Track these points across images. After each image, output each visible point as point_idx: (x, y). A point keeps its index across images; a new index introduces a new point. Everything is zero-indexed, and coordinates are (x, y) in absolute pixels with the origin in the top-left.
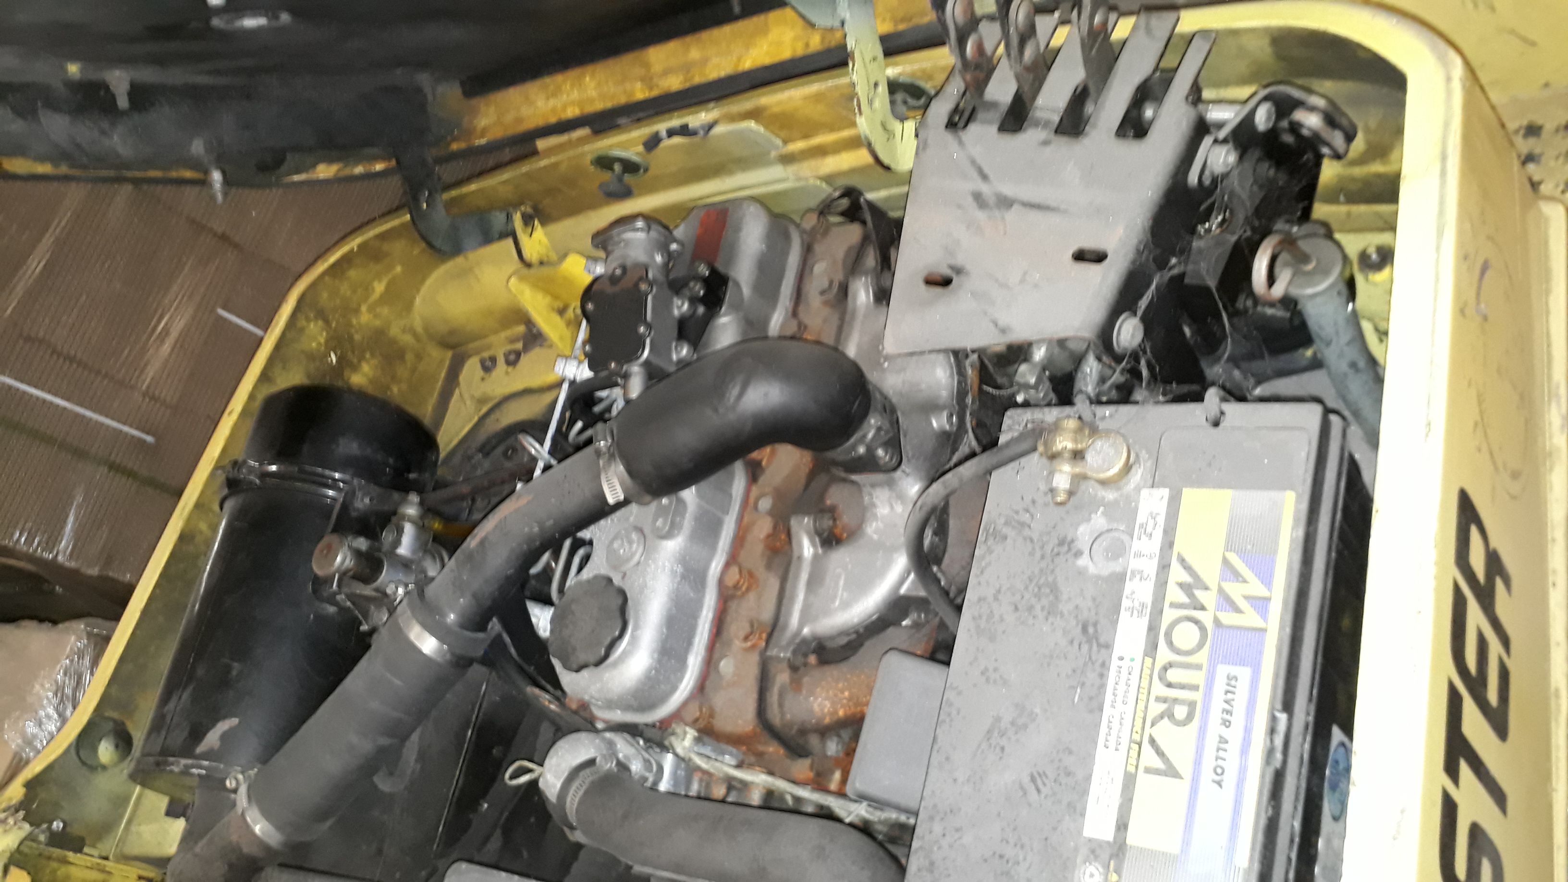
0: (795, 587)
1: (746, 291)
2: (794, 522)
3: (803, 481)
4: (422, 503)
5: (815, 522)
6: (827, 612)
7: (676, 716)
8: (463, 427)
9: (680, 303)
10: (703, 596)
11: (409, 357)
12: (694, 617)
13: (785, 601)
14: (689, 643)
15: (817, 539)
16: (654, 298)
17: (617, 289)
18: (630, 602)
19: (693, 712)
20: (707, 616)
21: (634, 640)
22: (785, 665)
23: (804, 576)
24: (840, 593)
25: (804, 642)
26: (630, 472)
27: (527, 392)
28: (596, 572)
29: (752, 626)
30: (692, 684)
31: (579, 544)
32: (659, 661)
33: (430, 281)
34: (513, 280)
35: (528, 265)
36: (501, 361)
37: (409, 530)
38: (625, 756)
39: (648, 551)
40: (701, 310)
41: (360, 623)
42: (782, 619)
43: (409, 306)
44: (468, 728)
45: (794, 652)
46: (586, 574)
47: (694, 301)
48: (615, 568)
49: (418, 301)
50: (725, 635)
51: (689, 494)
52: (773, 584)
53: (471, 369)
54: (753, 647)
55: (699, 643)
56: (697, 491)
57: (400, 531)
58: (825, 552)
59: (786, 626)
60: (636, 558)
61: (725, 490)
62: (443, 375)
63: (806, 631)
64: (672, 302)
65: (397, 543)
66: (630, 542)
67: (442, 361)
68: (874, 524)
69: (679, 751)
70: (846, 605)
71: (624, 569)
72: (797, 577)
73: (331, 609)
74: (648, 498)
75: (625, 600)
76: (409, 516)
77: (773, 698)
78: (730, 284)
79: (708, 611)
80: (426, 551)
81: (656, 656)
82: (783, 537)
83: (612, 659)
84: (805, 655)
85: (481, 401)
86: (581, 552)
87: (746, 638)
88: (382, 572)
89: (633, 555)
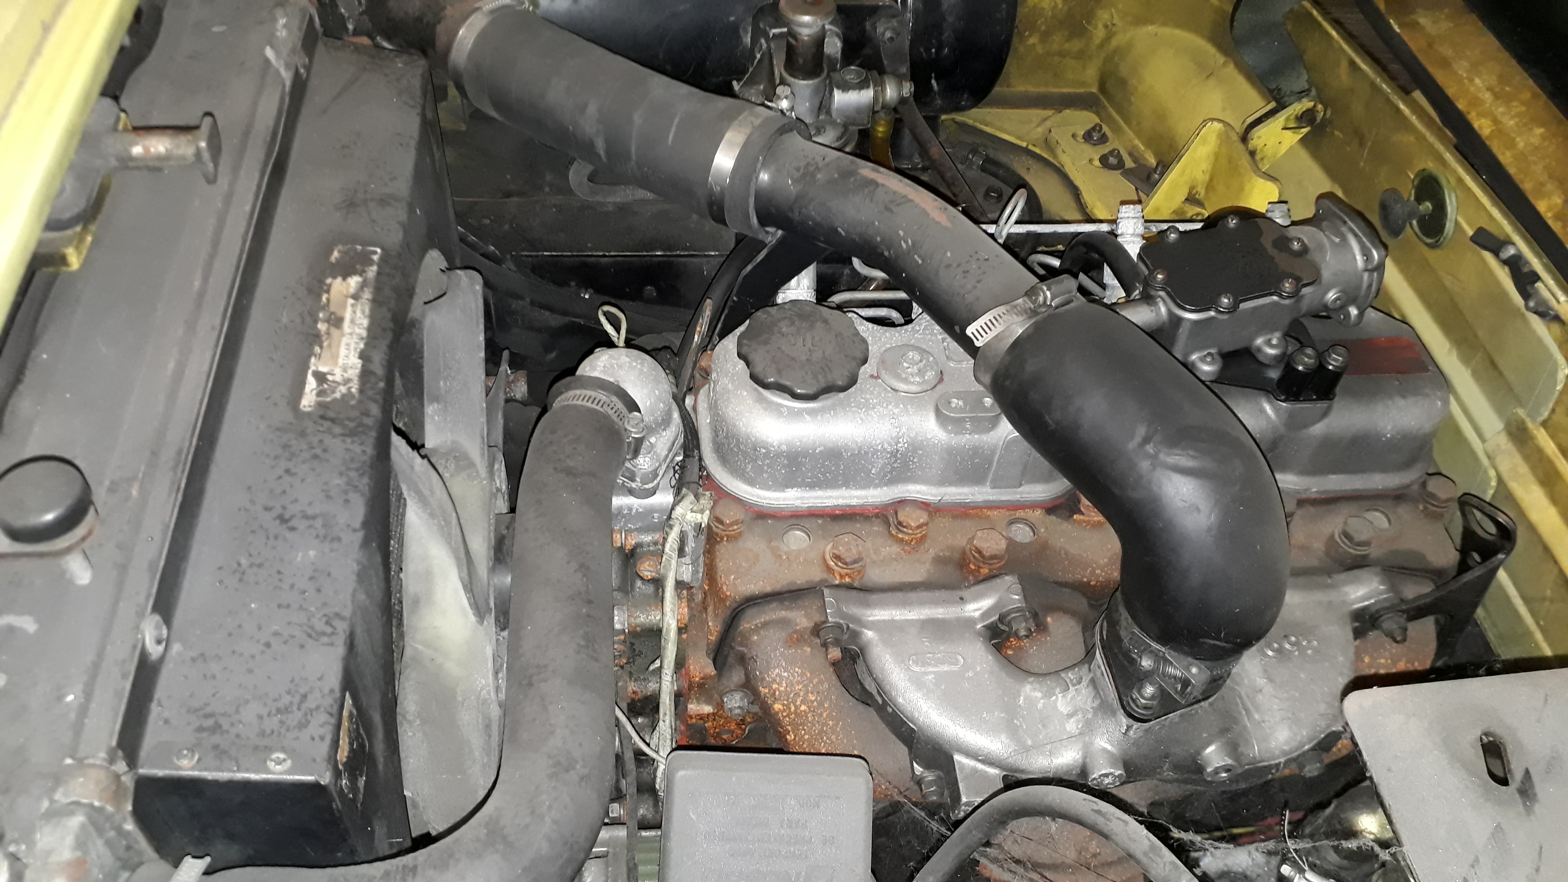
0: (922, 603)
1: (1318, 429)
2: (1009, 579)
3: (1069, 577)
4: (903, 101)
5: (1018, 610)
6: (901, 659)
7: (721, 494)
8: (1009, 134)
9: (1274, 342)
10: (876, 486)
11: (1076, 45)
12: (847, 482)
13: (899, 595)
14: (812, 486)
15: (995, 618)
16: (1275, 303)
17: (1272, 251)
18: (842, 395)
19: (730, 514)
20: (851, 497)
21: (797, 414)
22: (818, 618)
23: (939, 612)
24: (931, 669)
25: (855, 635)
26: (1017, 343)
27: (1076, 193)
28: (870, 340)
29: (855, 562)
30: (765, 502)
31: (904, 309)
32: (779, 454)
33: (1179, 33)
34: (1217, 126)
35: (1244, 138)
36: (1105, 149)
37: (864, 96)
38: (652, 446)
39: (915, 400)
40: (1274, 374)
41: (739, 80)
42: (874, 597)
43: (1141, 21)
44: (663, 250)
45: (839, 626)
46: (866, 329)
47: (1286, 361)
48: (882, 362)
49: (1150, 28)
50: (837, 527)
51: (1006, 430)
52: (918, 572)
53: (1085, 119)
54: (829, 569)
55: (816, 498)
56: (1014, 440)
57: (862, 85)
58: (979, 634)
59: (868, 605)
60: (902, 386)
61: (1026, 476)
62: (1065, 90)
63: (869, 634)
64: (1273, 330)
65: (845, 87)
66: (921, 373)
67: (1083, 84)
68: (1039, 695)
69: (679, 510)
70: (918, 682)
71: (883, 373)
72: (936, 603)
73: (747, 40)
74: (987, 379)
75: (844, 389)
76: (883, 90)
77: (774, 613)
78: (1322, 405)
79: (858, 497)
80: (845, 126)
81: (784, 448)
82: (985, 571)
83: (766, 393)
84: (837, 642)
85: (1047, 143)
86: (894, 315)
87: (837, 557)
88: (804, 79)
89: (906, 381)
